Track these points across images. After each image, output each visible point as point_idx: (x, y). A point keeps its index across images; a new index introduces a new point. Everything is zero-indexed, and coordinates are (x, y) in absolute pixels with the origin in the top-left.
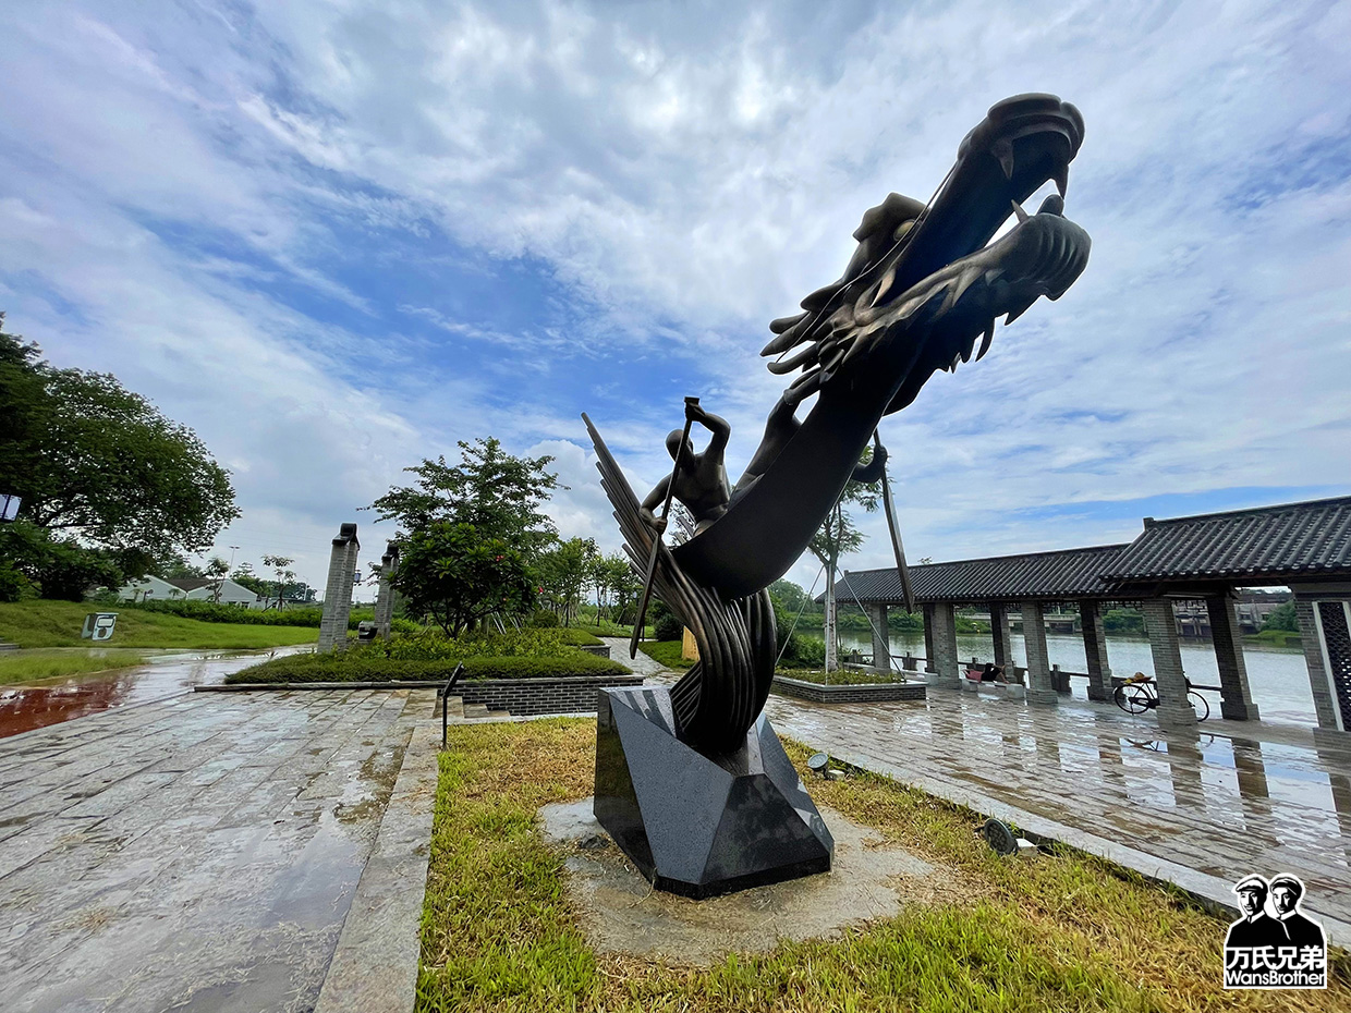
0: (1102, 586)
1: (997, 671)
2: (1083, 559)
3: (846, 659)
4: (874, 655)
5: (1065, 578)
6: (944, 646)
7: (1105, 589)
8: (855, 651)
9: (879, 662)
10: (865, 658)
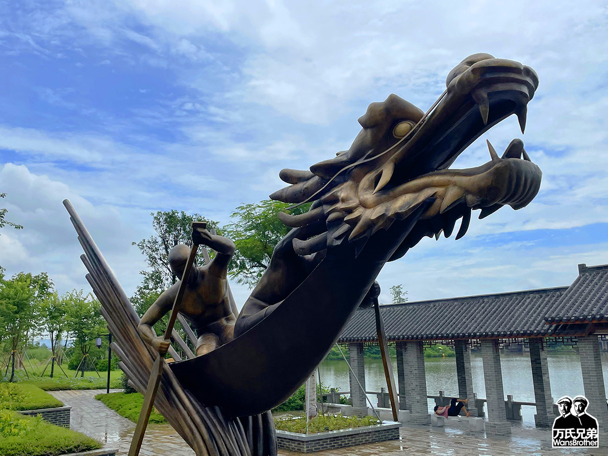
0: (547, 326)
1: (461, 405)
2: (532, 300)
3: (325, 398)
4: (351, 393)
5: (517, 319)
6: (415, 384)
7: (548, 329)
8: (333, 390)
9: (356, 401)
10: (342, 396)
